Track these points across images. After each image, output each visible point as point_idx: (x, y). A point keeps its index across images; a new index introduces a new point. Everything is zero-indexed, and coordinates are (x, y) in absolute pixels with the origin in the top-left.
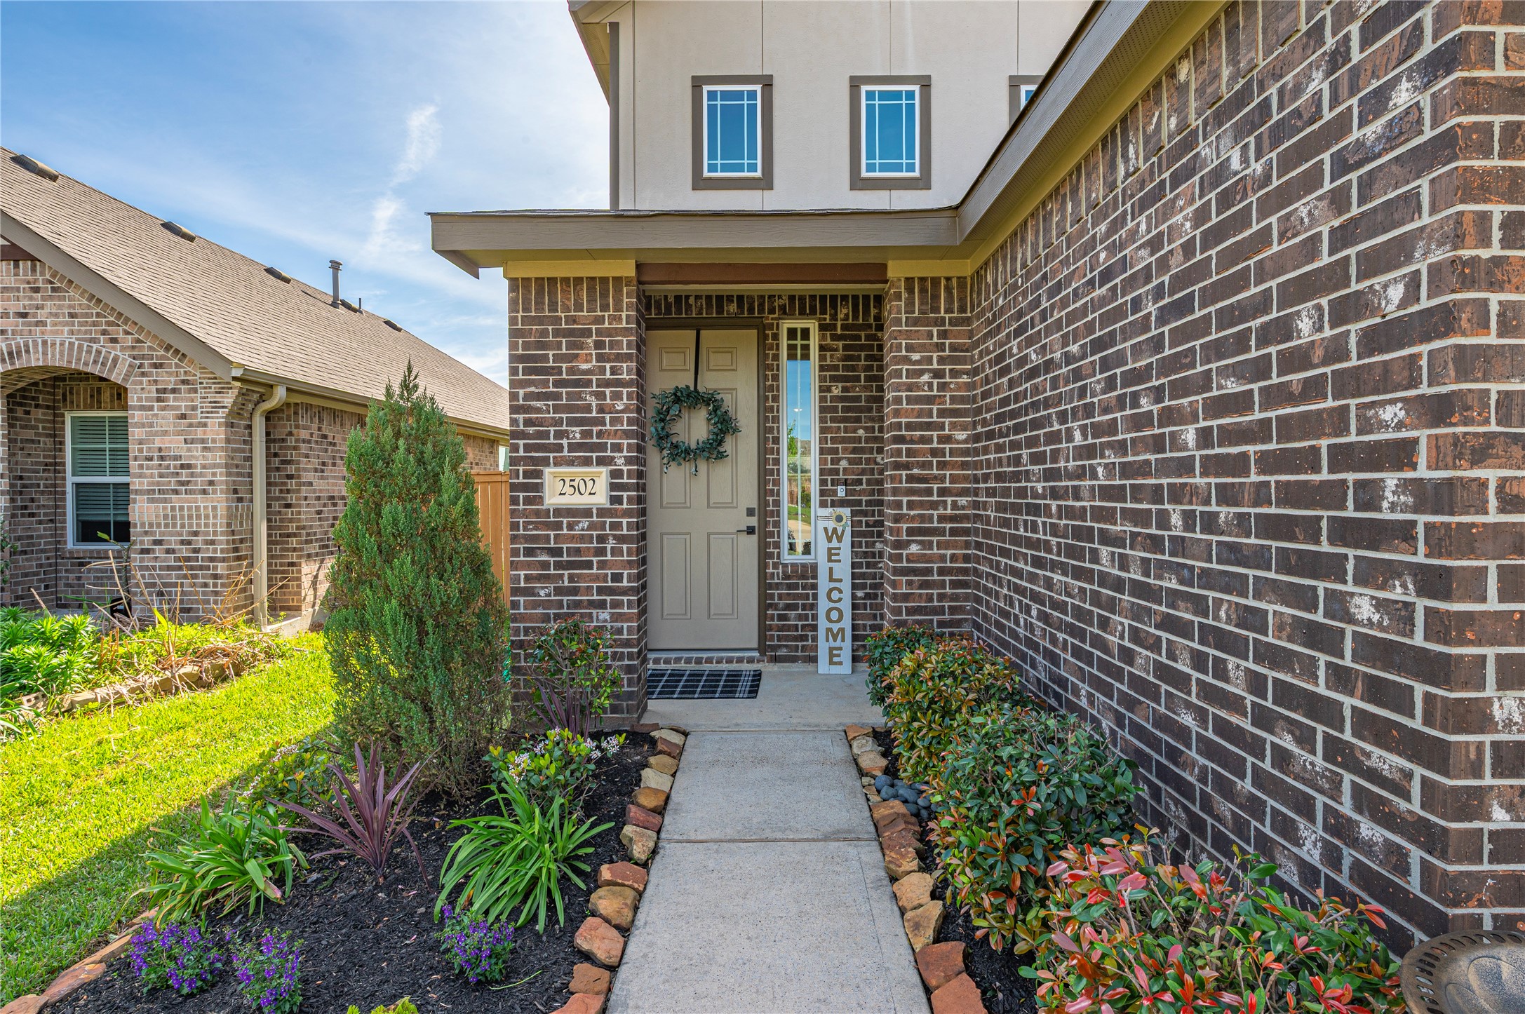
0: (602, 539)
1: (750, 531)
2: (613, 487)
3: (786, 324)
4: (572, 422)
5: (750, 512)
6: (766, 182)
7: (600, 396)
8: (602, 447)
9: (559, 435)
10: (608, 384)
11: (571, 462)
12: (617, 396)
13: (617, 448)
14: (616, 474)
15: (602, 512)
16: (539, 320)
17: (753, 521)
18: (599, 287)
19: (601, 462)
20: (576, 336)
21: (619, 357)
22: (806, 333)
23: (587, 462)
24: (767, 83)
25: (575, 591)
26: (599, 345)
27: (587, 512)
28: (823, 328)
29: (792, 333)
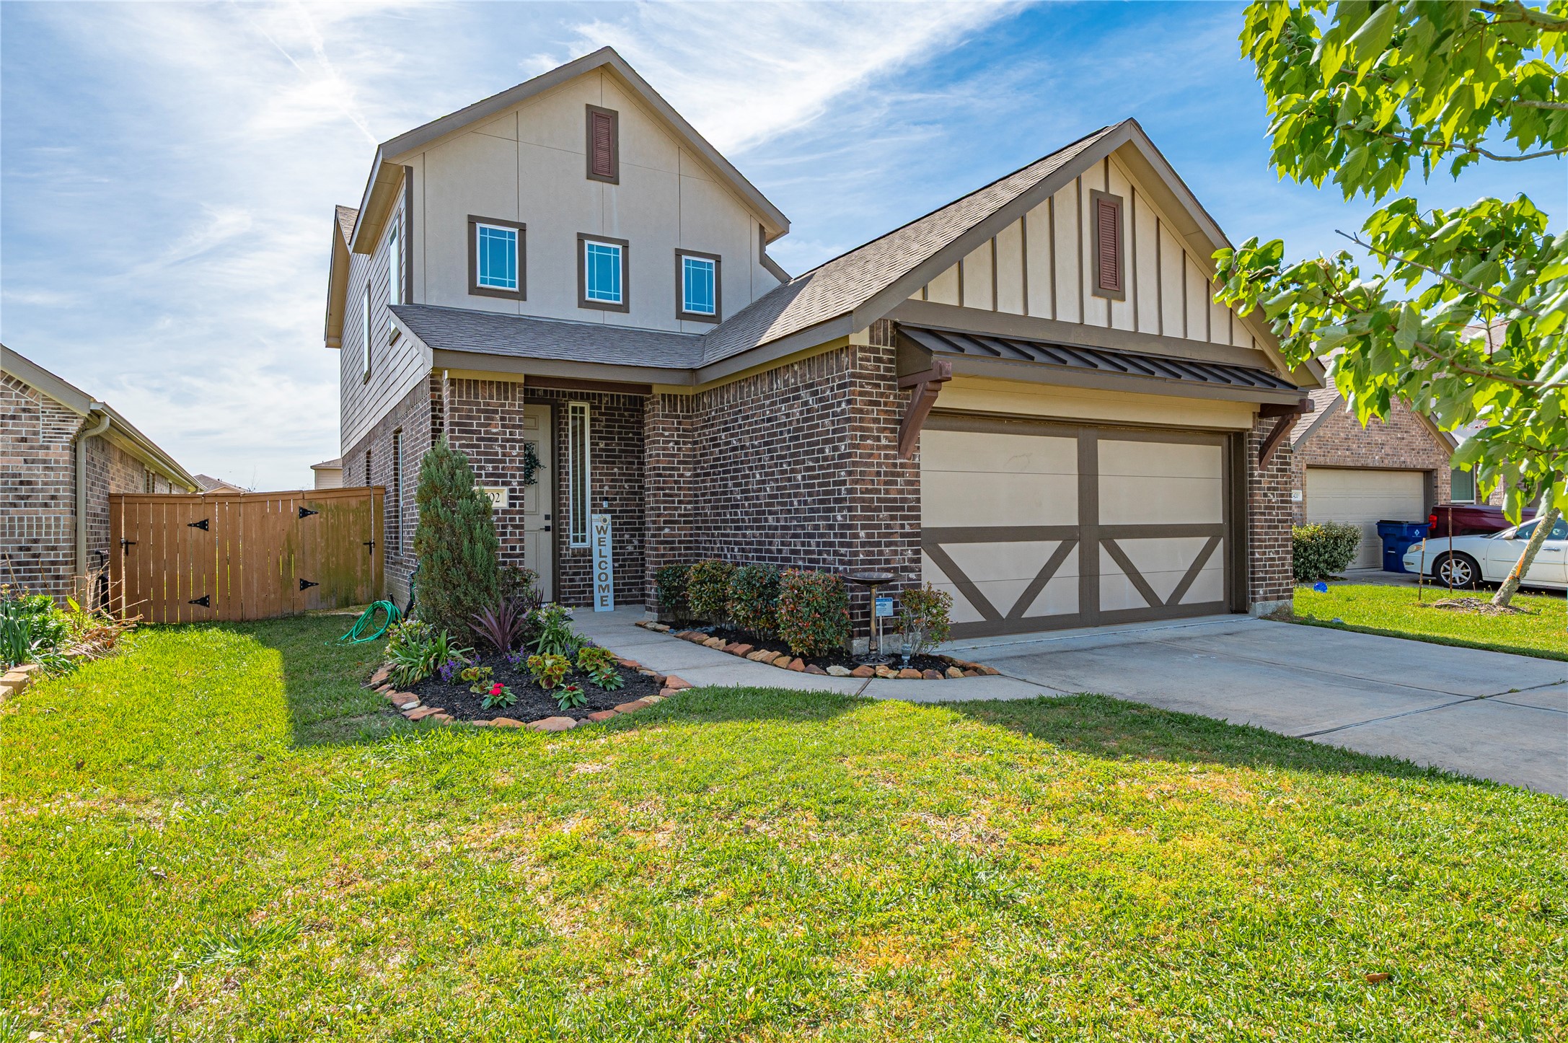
0: (504, 527)
1: (547, 529)
2: (511, 498)
3: (572, 404)
4: (487, 461)
5: (547, 517)
6: (521, 296)
7: (503, 447)
8: (505, 476)
9: (480, 468)
10: (508, 440)
11: (486, 484)
12: (513, 448)
13: (513, 476)
14: (513, 491)
15: (504, 512)
16: (467, 403)
17: (549, 523)
18: (503, 388)
19: (504, 484)
20: (490, 413)
21: (514, 426)
22: (582, 410)
23: (496, 484)
24: (522, 229)
26: (503, 419)
27: (496, 512)
28: (592, 408)
29: (574, 409)
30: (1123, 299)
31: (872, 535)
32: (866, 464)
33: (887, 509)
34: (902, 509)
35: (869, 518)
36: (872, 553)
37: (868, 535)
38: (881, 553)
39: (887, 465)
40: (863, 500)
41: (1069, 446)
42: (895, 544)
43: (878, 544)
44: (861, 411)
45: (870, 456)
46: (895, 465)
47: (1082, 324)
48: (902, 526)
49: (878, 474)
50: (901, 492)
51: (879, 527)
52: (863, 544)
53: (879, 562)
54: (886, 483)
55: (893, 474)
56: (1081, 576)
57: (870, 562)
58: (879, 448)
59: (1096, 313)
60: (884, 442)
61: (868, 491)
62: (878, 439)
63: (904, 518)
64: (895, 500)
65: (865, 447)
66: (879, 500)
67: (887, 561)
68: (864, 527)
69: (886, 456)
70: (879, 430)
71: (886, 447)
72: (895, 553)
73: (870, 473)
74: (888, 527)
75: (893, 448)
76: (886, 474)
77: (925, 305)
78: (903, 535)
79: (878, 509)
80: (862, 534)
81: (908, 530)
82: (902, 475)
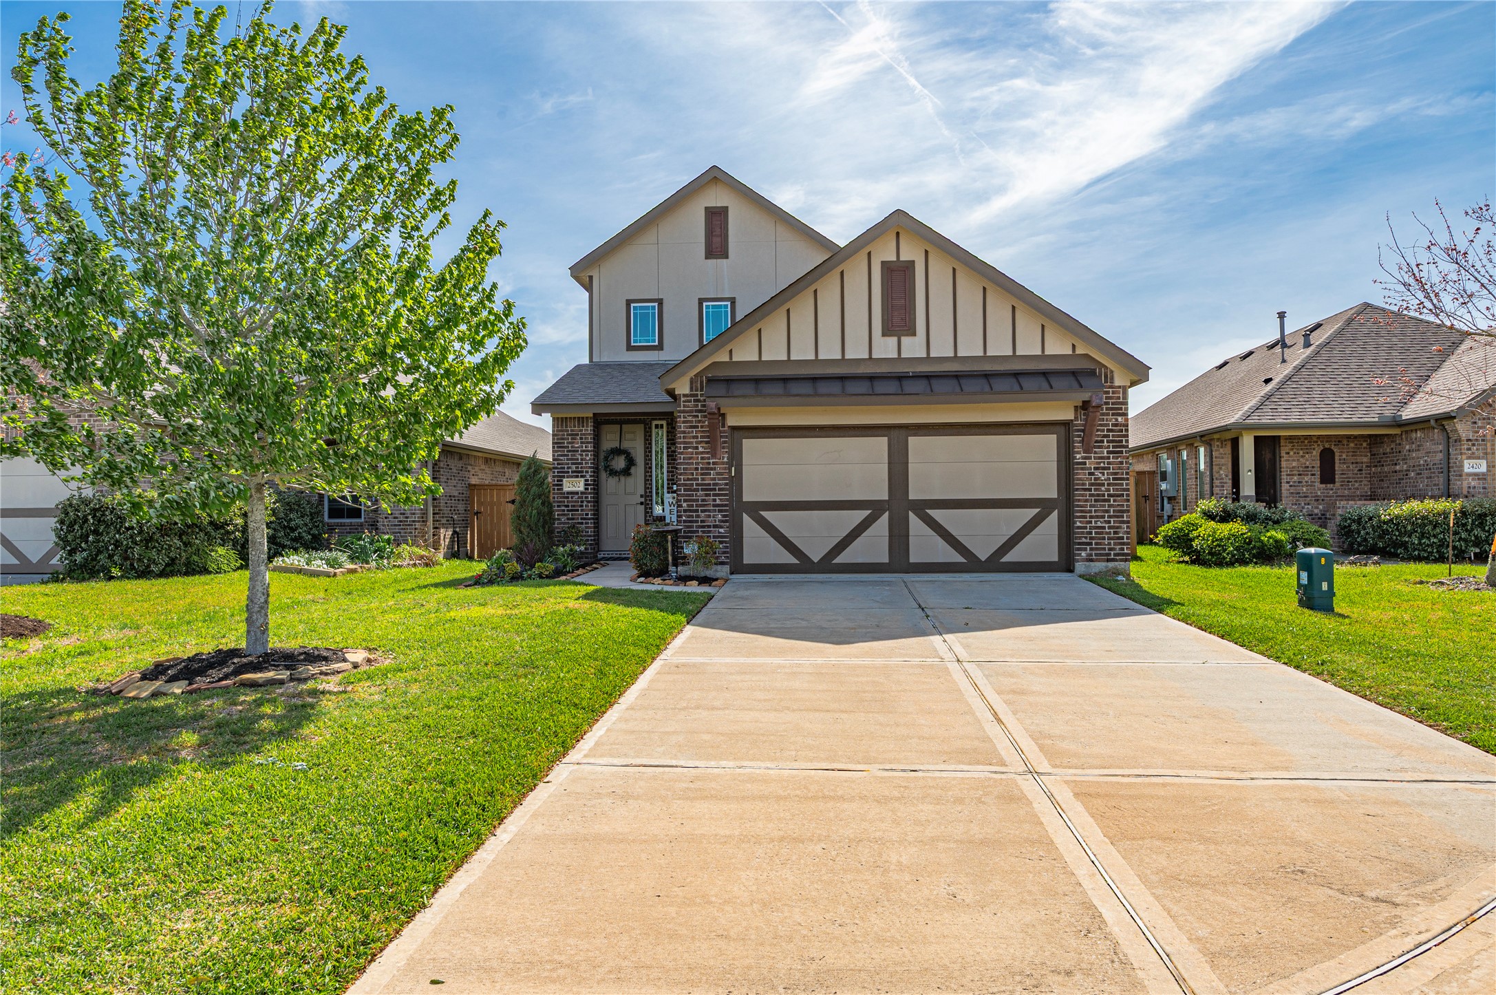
0: (582, 502)
1: (642, 503)
2: (586, 485)
3: (654, 423)
4: (573, 464)
5: (642, 496)
6: (660, 347)
7: (582, 455)
8: (582, 472)
9: (568, 468)
10: (584, 451)
11: (572, 477)
12: (587, 455)
13: (587, 472)
14: (586, 480)
15: (582, 493)
16: (562, 431)
17: (643, 500)
18: (581, 420)
19: (582, 477)
20: (574, 435)
21: (588, 443)
23: (577, 477)
24: (660, 302)
25: (573, 519)
26: (581, 438)
27: (577, 493)
28: (668, 424)
29: (657, 426)
30: (914, 334)
31: (692, 506)
32: (687, 464)
33: (702, 490)
34: (715, 490)
35: (689, 495)
36: (692, 516)
37: (688, 506)
38: (698, 516)
39: (703, 464)
40: (686, 485)
41: (881, 444)
42: (709, 511)
43: (697, 511)
44: (684, 432)
45: (690, 458)
46: (709, 463)
47: (871, 358)
48: (715, 500)
49: (697, 469)
50: (714, 479)
51: (697, 500)
52: (685, 511)
53: (697, 522)
54: (702, 474)
55: (707, 469)
56: (890, 536)
57: (690, 522)
58: (697, 453)
59: (886, 348)
60: (701, 449)
61: (688, 480)
62: (697, 448)
63: (714, 495)
64: (709, 484)
65: (687, 453)
66: (697, 485)
67: (702, 521)
68: (685, 501)
69: (702, 458)
70: (697, 443)
71: (702, 453)
72: (709, 516)
73: (690, 469)
74: (703, 500)
75: (708, 453)
76: (702, 469)
77: (731, 364)
78: (714, 506)
79: (697, 490)
80: (685, 505)
81: (718, 502)
82: (715, 469)
